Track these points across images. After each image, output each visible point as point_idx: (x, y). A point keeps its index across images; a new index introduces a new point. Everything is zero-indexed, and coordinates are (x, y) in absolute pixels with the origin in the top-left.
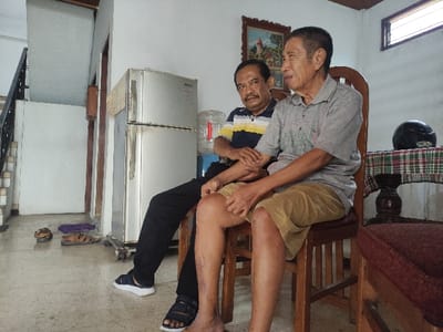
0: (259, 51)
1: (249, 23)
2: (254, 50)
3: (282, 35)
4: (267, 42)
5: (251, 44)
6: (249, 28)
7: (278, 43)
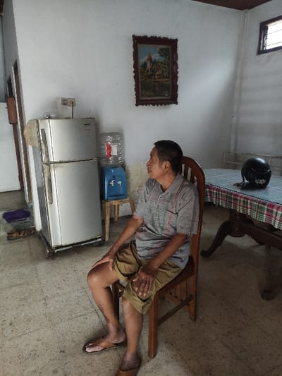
0: (149, 65)
1: (139, 41)
2: (145, 65)
3: (170, 47)
4: (156, 56)
5: (142, 61)
6: (139, 45)
7: (165, 56)
